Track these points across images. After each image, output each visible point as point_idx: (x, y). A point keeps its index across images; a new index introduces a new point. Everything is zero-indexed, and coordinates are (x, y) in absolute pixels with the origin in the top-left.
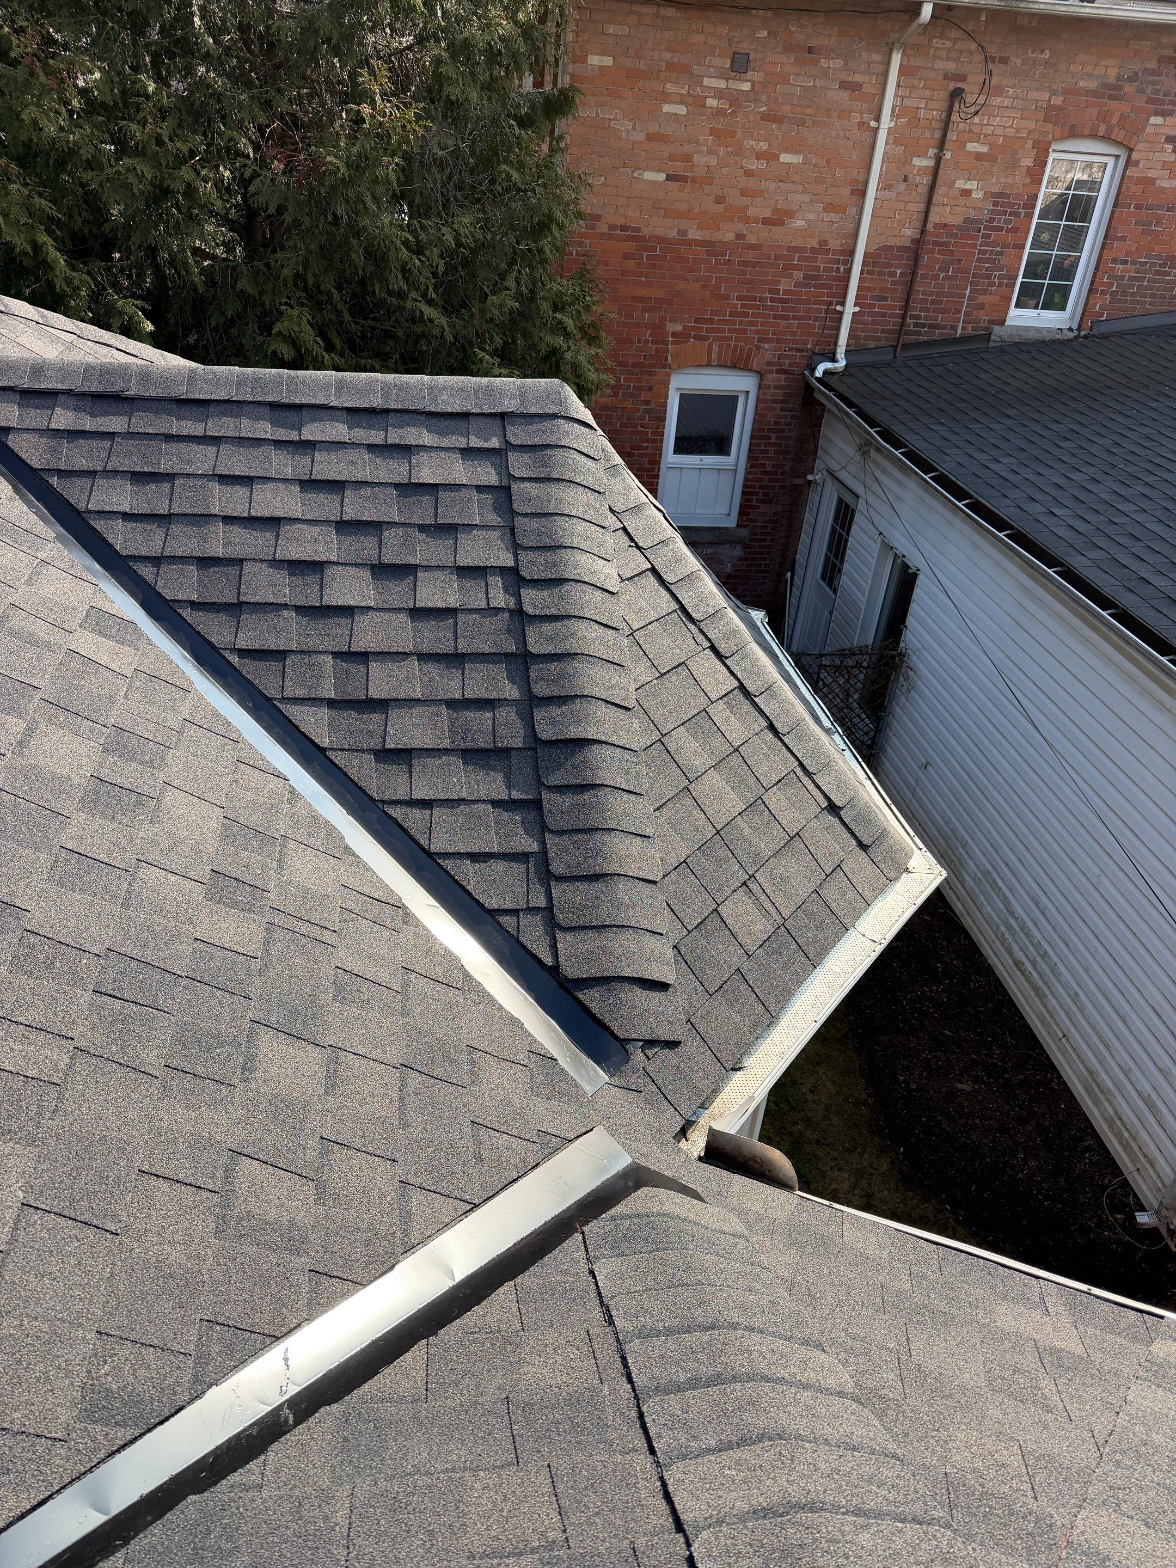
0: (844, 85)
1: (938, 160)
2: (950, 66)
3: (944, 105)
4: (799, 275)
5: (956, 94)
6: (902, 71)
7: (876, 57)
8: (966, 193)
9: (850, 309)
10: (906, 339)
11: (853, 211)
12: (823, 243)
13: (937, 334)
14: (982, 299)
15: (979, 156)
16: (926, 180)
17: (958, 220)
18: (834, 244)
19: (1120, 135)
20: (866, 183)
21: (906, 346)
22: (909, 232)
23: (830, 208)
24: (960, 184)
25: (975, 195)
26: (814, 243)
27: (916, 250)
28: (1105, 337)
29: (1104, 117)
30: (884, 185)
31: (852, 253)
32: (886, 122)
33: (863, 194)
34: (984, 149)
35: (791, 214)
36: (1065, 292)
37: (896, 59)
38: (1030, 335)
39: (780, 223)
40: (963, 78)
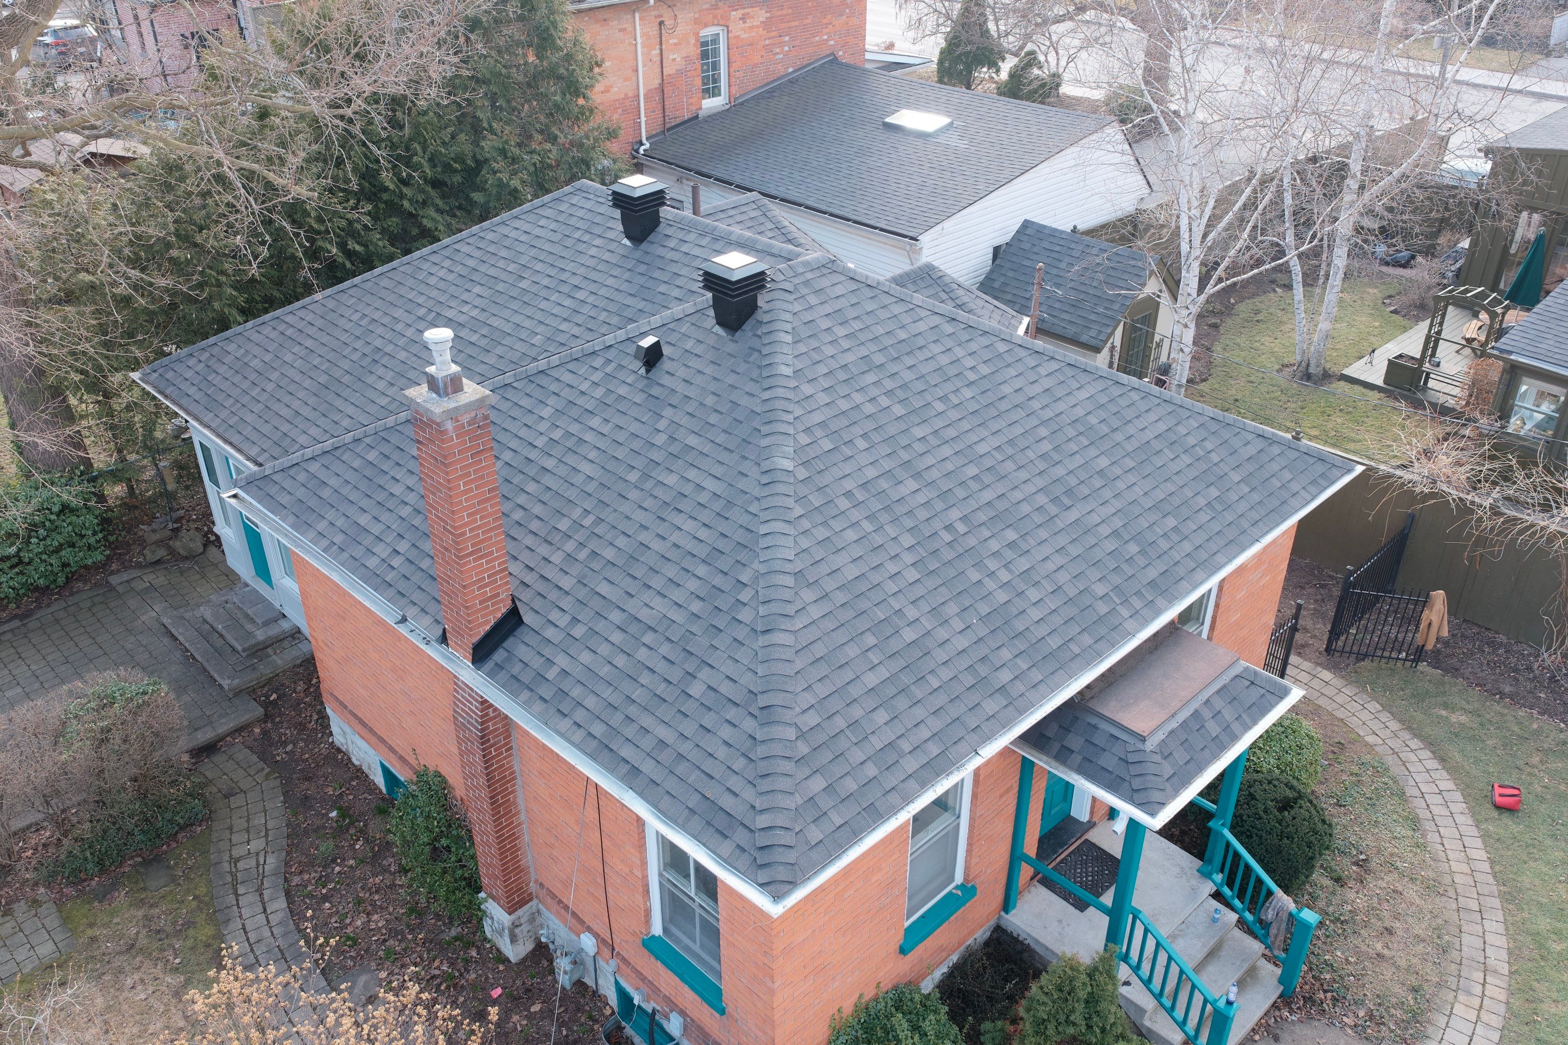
0: (620, 30)
1: (661, 50)
2: (656, 13)
3: (658, 28)
4: (620, 111)
5: (661, 23)
6: (640, 19)
7: (629, 16)
8: (674, 60)
9: (643, 119)
10: (668, 126)
11: (634, 78)
12: (626, 95)
13: (678, 121)
14: (691, 101)
15: (675, 44)
16: (659, 59)
17: (674, 71)
18: (630, 94)
19: (722, 22)
20: (637, 66)
21: (669, 130)
22: (657, 81)
23: (626, 80)
24: (671, 57)
25: (678, 59)
26: (622, 96)
27: (662, 89)
28: (742, 104)
29: (715, 17)
30: (644, 66)
31: (638, 96)
32: (639, 40)
33: (637, 71)
34: (676, 41)
35: (612, 86)
36: (719, 88)
37: (637, 16)
38: (714, 111)
39: (608, 91)
40: (661, 16)
